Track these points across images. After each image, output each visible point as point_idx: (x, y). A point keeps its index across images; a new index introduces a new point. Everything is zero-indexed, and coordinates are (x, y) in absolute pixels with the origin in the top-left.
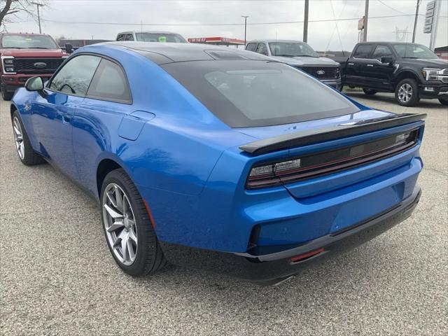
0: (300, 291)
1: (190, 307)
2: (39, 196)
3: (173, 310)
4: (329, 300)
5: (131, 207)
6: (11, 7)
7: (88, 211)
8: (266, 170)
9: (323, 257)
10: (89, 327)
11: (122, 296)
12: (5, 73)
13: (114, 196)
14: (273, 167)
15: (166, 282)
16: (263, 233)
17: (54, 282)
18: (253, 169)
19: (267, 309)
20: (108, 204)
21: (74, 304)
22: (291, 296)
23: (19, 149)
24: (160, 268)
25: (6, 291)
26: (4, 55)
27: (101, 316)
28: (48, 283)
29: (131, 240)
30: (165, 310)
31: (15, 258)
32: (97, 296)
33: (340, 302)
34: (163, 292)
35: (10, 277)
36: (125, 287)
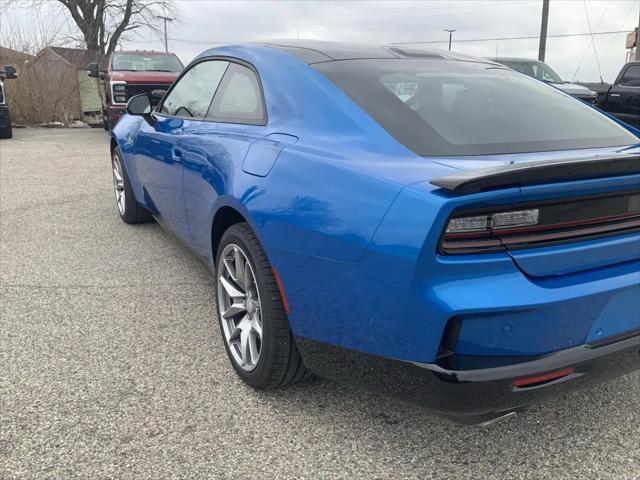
0: (525, 440)
1: (339, 446)
2: (138, 264)
3: (313, 449)
4: (575, 460)
5: (255, 281)
6: (131, 20)
7: (201, 289)
8: (476, 224)
9: (569, 385)
10: (181, 460)
11: (235, 417)
12: (114, 103)
13: (233, 264)
14: (489, 219)
15: (305, 402)
16: (466, 333)
17: (140, 387)
18: (453, 221)
19: (466, 463)
20: (225, 277)
21: (164, 422)
22: (508, 446)
23: (120, 200)
24: (296, 380)
25: (73, 394)
26: (114, 80)
27: (200, 445)
28: (131, 388)
29: (254, 332)
30: (298, 446)
31: (92, 348)
32: (200, 413)
33: (597, 466)
34: (298, 418)
35: (81, 374)
36: (242, 403)
